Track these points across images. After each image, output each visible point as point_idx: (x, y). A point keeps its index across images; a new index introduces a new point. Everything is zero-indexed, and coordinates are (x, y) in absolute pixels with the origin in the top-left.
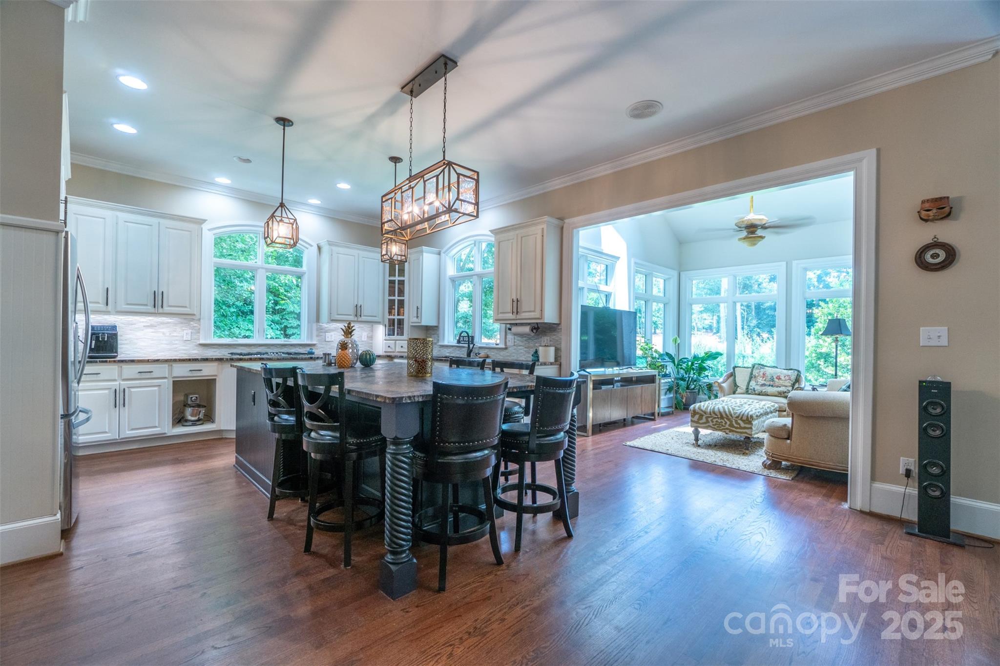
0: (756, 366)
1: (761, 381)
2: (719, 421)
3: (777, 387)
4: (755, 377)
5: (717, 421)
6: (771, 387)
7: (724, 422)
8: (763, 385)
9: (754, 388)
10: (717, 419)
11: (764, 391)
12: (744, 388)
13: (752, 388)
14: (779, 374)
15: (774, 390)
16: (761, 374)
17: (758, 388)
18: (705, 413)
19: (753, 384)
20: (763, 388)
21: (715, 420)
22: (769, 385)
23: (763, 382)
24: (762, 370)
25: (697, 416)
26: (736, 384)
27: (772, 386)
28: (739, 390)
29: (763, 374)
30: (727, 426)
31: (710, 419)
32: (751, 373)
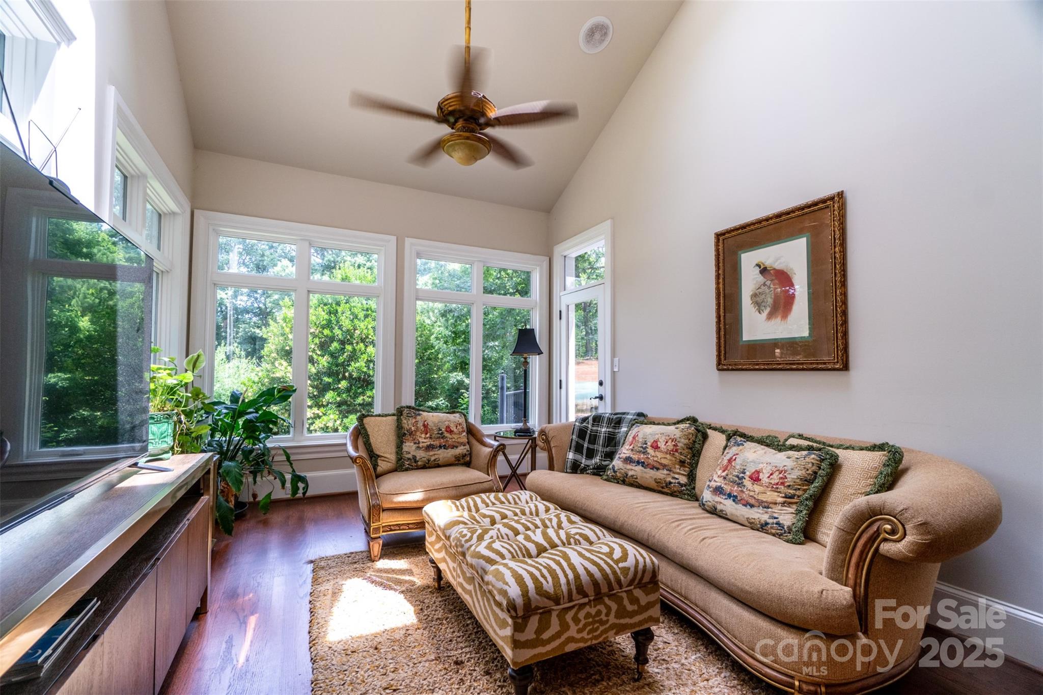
0: (406, 411)
1: (424, 440)
2: (593, 611)
3: (453, 447)
4: (411, 433)
5: (588, 615)
6: (442, 450)
7: (604, 611)
8: (430, 448)
9: (414, 457)
10: (587, 609)
11: (433, 458)
12: (392, 457)
13: (410, 456)
14: (447, 423)
15: (448, 454)
16: (420, 425)
17: (421, 455)
18: (556, 600)
19: (409, 447)
20: (431, 453)
21: (581, 615)
22: (440, 447)
23: (428, 442)
24: (419, 417)
25: (534, 622)
26: (372, 451)
27: (445, 447)
28: (383, 466)
29: (424, 425)
30: (612, 619)
31: (569, 617)
32: (399, 427)
